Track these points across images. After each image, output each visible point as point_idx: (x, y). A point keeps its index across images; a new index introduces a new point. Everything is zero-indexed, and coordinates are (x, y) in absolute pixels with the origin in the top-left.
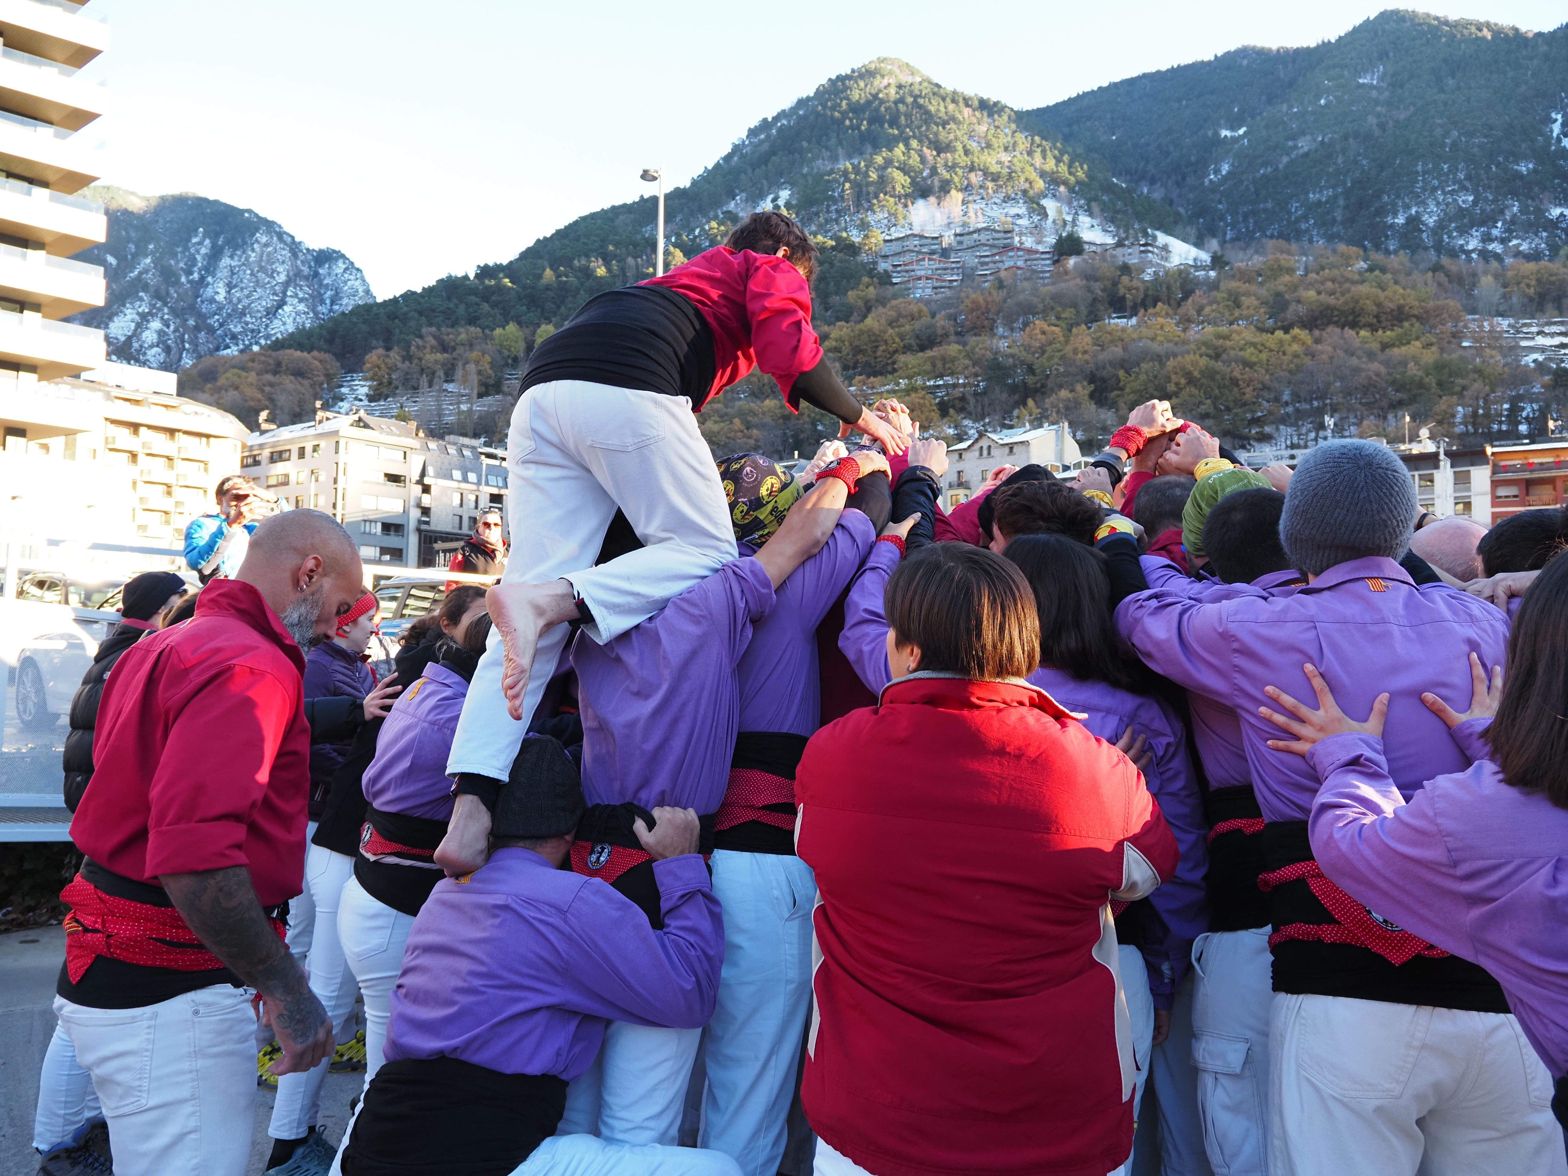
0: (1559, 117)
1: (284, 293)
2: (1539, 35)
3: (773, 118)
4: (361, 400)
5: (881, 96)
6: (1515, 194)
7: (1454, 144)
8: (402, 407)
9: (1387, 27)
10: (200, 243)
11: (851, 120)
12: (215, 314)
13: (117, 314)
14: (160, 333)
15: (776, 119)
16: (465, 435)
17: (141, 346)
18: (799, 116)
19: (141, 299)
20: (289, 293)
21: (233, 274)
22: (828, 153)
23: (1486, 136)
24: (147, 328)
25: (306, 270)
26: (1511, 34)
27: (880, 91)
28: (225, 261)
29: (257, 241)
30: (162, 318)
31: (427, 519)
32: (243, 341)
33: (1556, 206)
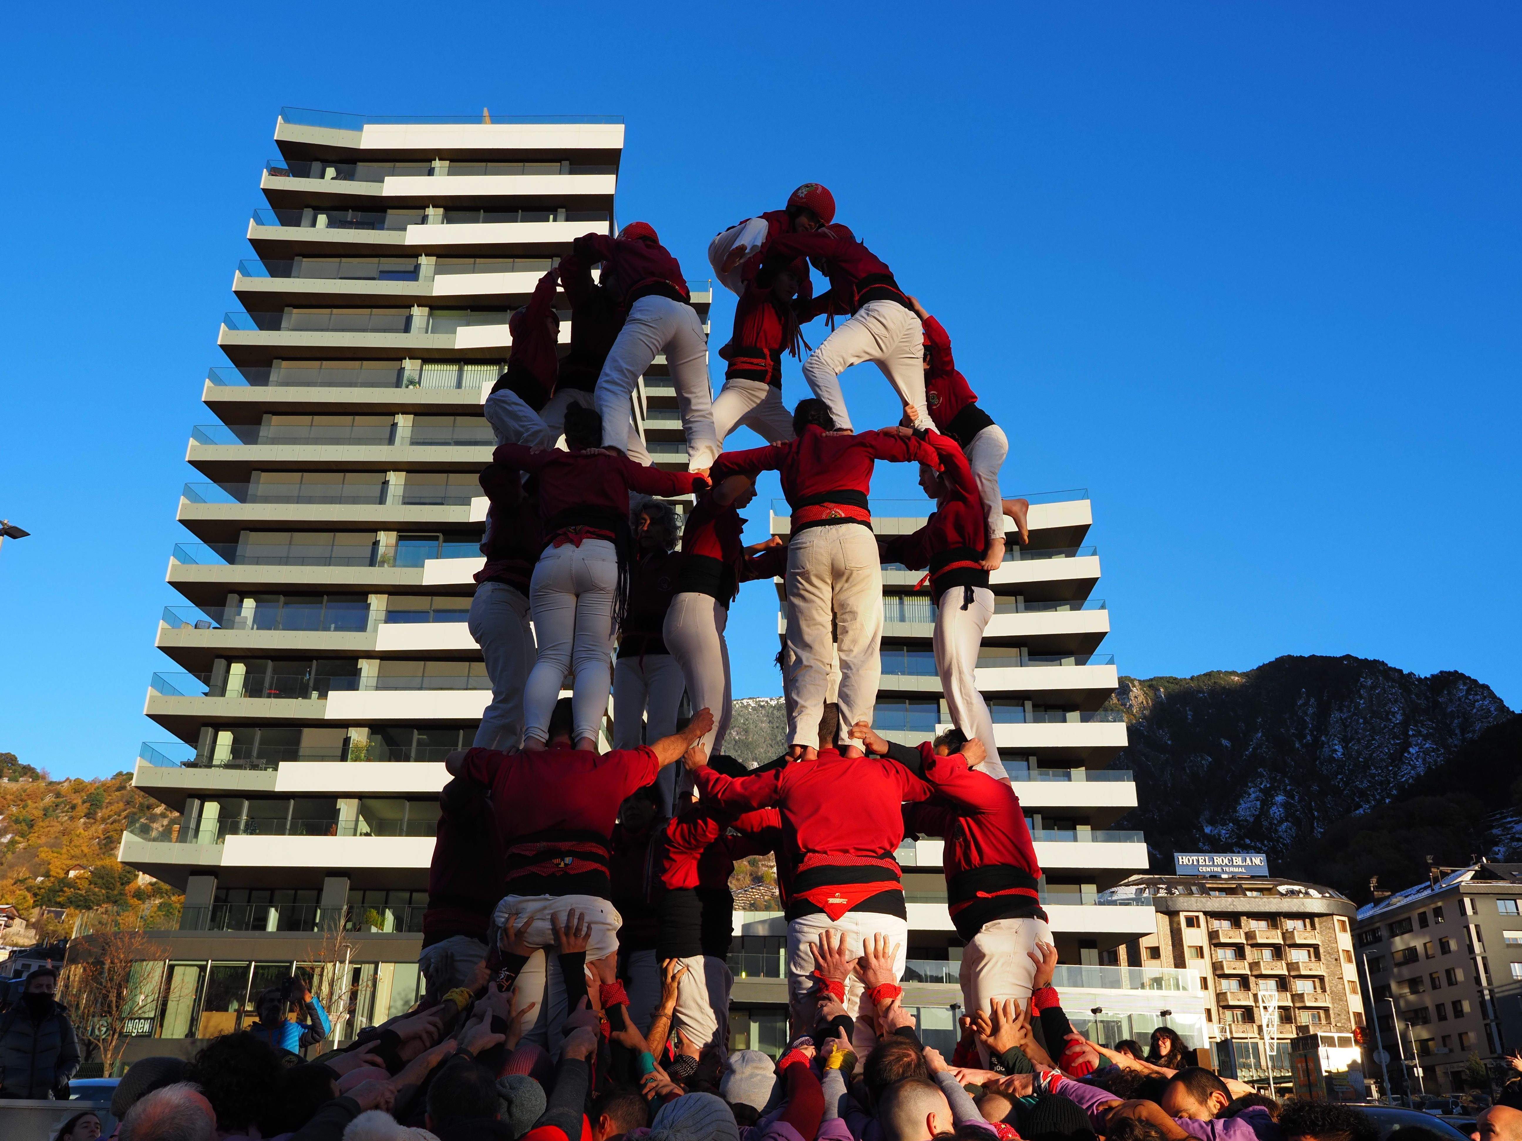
1: (1406, 733)
10: (1306, 704)
12: (1338, 774)
13: (1241, 796)
14: (1286, 805)
17: (1271, 824)
19: (1261, 776)
20: (1411, 733)
21: (1346, 727)
24: (1273, 804)
28: (1335, 715)
29: (1362, 686)
30: (1285, 790)
32: (1374, 796)
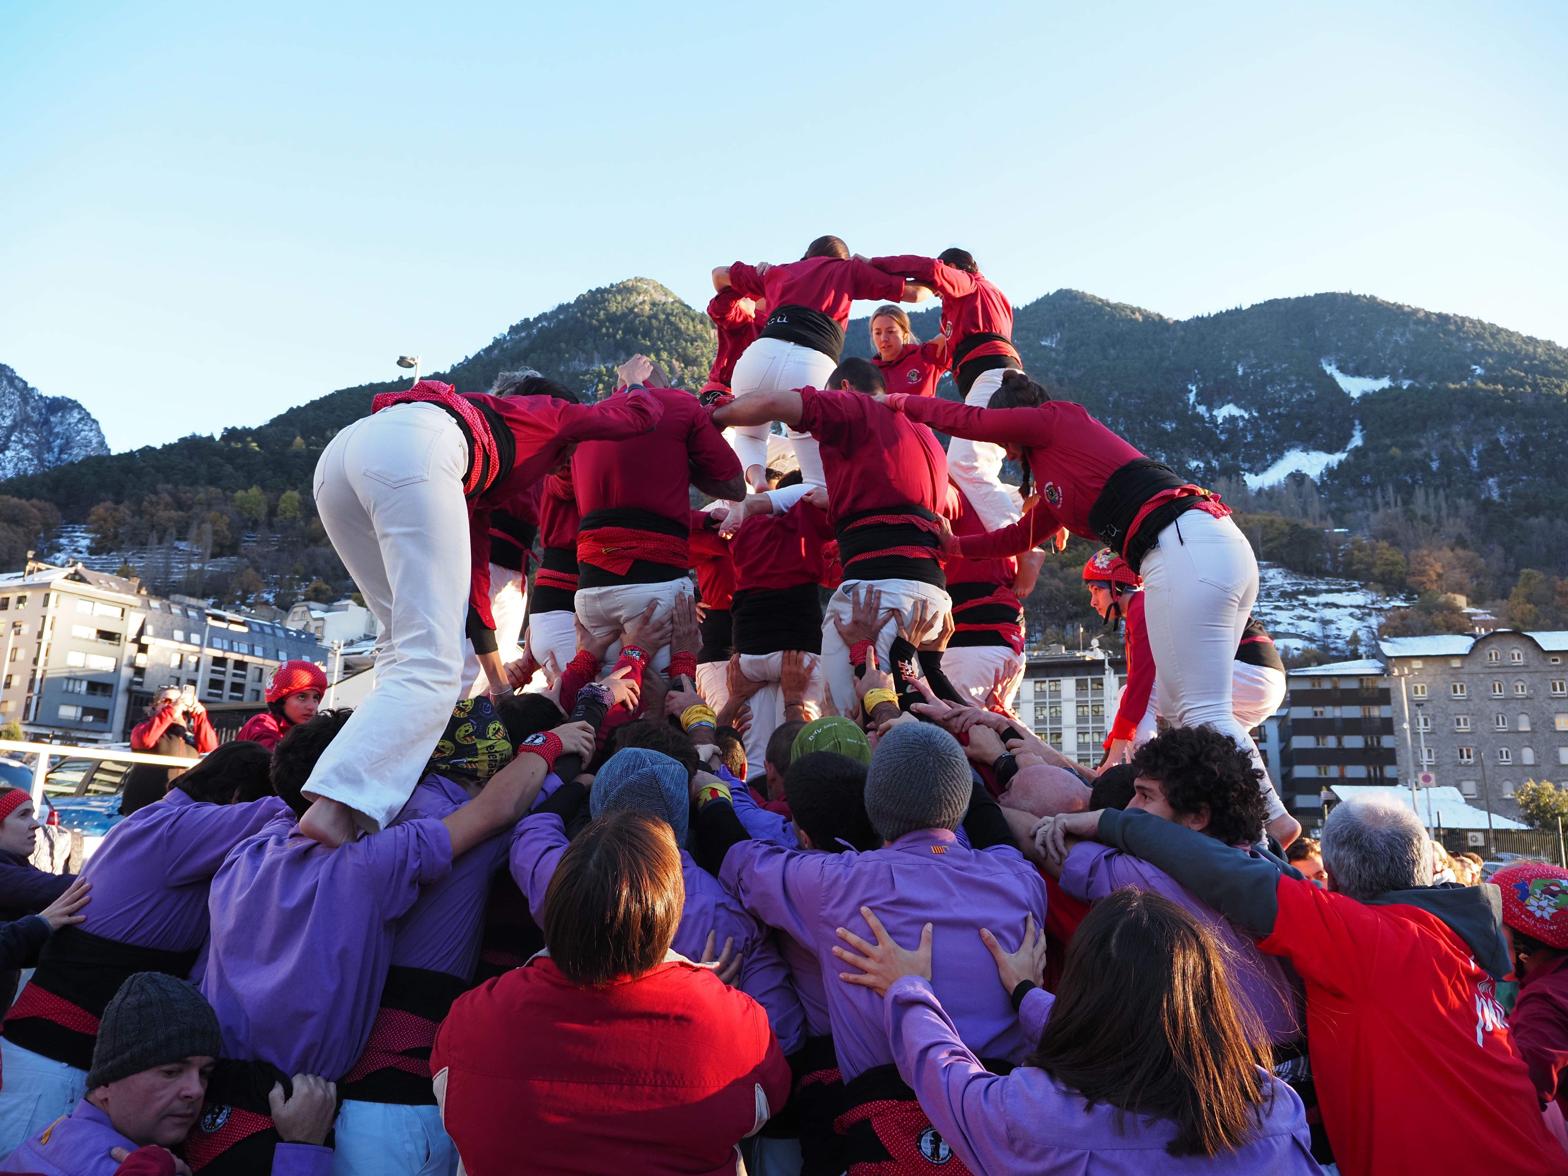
0: (1194, 388)
1: (8, 438)
2: (1177, 322)
3: (534, 319)
4: (81, 552)
5: (636, 310)
6: (1163, 448)
7: (1116, 404)
8: (125, 562)
9: (1063, 302)
11: (607, 329)
15: (537, 320)
16: (192, 595)
18: (560, 321)
20: (13, 438)
22: (584, 355)
23: (1139, 398)
25: (35, 417)
26: (1157, 319)
27: (635, 306)
31: (140, 680)
33: (1194, 459)
